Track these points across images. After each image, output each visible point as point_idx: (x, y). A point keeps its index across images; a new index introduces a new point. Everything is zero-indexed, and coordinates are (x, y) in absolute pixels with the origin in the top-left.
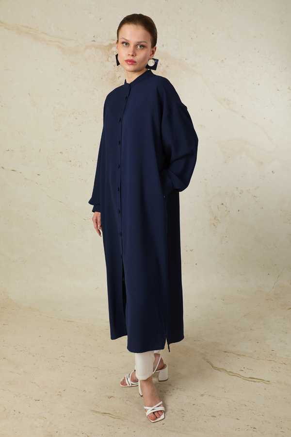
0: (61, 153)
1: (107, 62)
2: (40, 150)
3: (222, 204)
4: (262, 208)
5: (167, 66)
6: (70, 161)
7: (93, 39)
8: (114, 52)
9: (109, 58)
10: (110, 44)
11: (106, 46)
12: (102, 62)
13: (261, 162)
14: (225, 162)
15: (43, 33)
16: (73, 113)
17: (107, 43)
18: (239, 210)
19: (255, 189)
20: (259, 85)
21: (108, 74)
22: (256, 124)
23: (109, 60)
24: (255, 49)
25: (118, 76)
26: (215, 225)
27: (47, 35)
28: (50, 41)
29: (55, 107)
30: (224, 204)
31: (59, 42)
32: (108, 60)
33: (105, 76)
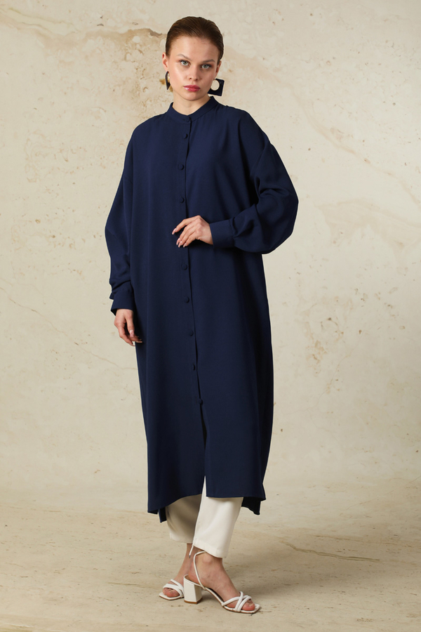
0: (36, 221)
1: (124, 61)
3: (330, 319)
4: (404, 328)
5: (230, 71)
6: (54, 237)
7: (100, 21)
8: (136, 44)
9: (128, 55)
10: (130, 31)
11: (122, 35)
12: (115, 62)
13: (401, 244)
14: (335, 242)
15: (12, 9)
16: (61, 151)
17: (124, 30)
18: (360, 331)
19: (390, 293)
20: (394, 104)
21: (124, 82)
22: (389, 174)
23: (127, 58)
24: (387, 42)
25: (142, 86)
26: (315, 358)
27: (19, 13)
28: (24, 23)
29: (28, 140)
30: (333, 319)
31: (39, 26)
32: (125, 59)
33: (119, 86)
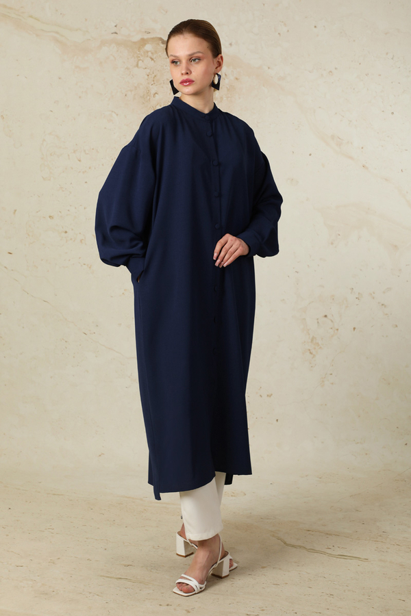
0: (50, 217)
1: (136, 68)
2: (15, 211)
3: (326, 316)
4: (397, 326)
5: (237, 79)
6: (66, 232)
7: (114, 30)
8: (148, 52)
9: (140, 62)
10: (143, 40)
11: (135, 43)
12: (127, 68)
13: (396, 246)
14: (332, 244)
15: (31, 17)
16: (74, 152)
17: (137, 38)
18: (354, 329)
19: (384, 292)
20: (393, 113)
21: (136, 87)
22: (386, 180)
23: (139, 65)
24: (387, 54)
25: (153, 92)
26: (311, 353)
27: (38, 20)
28: (43, 30)
29: (44, 140)
30: (329, 316)
31: (57, 33)
32: (137, 66)
33: (131, 91)
